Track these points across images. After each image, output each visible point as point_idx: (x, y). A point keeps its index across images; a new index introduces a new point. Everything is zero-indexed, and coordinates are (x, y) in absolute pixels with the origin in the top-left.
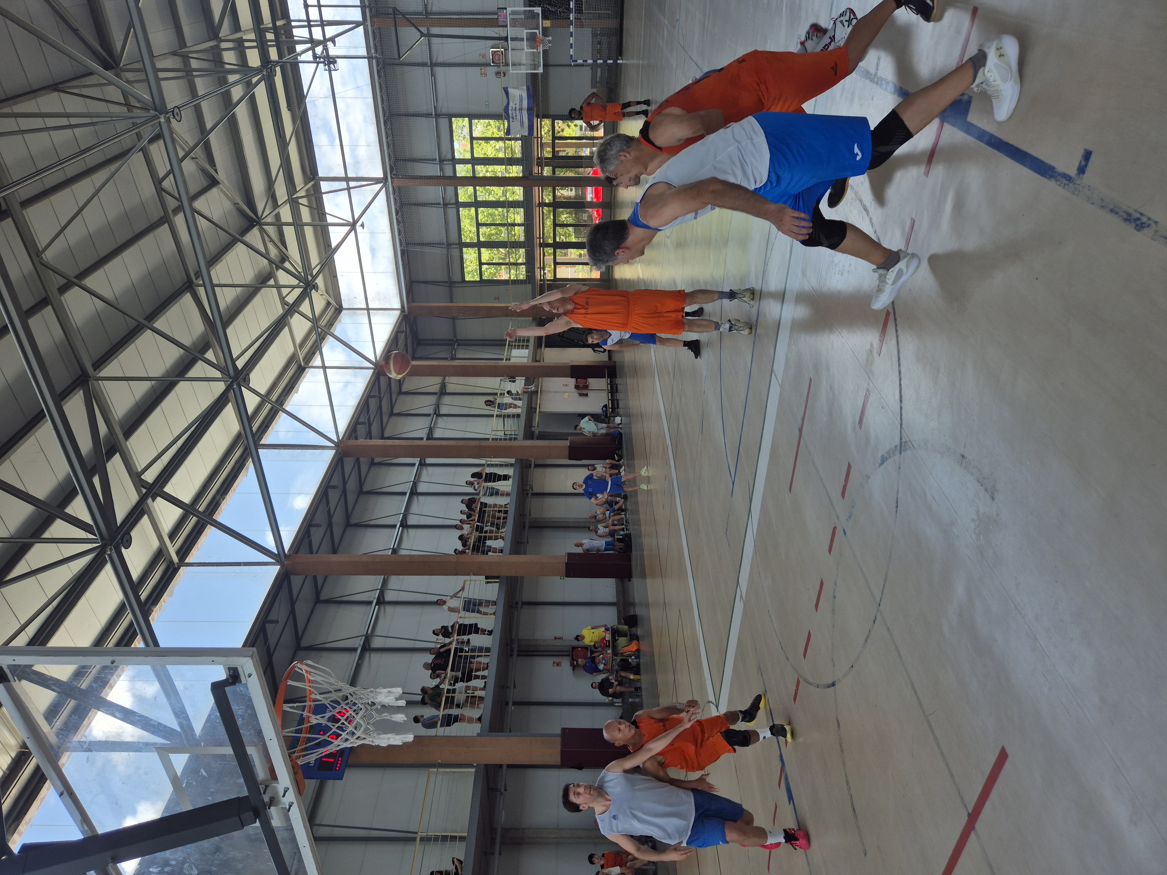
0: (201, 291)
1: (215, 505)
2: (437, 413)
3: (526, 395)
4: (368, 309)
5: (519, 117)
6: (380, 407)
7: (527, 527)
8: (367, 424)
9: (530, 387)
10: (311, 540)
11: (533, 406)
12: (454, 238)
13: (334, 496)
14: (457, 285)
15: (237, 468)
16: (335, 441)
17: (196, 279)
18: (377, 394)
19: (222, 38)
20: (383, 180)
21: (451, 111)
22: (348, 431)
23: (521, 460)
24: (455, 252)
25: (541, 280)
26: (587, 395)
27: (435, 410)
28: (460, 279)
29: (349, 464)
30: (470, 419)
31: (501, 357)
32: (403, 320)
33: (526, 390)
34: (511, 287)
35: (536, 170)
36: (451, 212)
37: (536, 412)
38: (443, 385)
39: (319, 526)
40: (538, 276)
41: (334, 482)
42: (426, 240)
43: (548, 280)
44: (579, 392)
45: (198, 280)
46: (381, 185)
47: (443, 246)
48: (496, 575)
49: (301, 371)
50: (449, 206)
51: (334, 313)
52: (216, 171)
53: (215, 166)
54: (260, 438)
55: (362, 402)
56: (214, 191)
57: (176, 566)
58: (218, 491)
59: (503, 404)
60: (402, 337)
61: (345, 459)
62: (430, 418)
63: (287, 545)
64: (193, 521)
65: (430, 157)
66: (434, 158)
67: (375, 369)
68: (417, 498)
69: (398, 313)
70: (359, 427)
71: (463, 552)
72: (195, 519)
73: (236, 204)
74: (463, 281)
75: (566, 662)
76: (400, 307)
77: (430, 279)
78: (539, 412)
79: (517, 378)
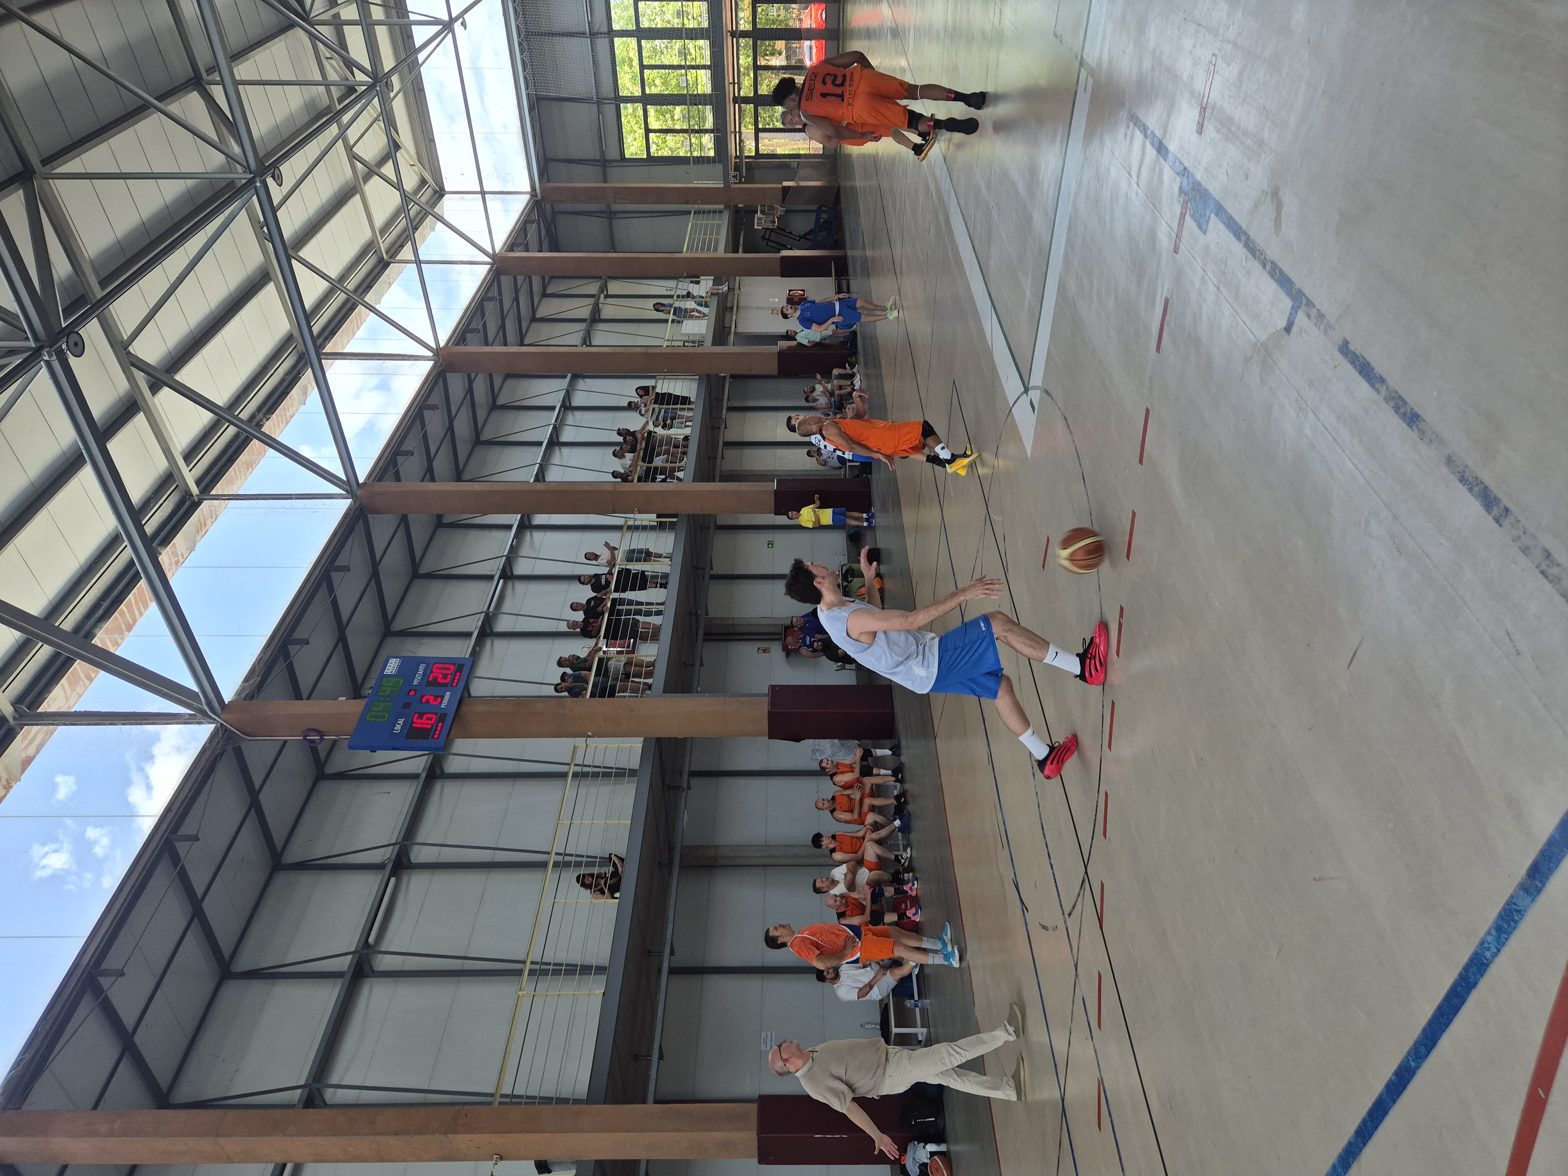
0: (217, 90)
3: (715, 298)
4: (483, 193)
8: (482, 332)
9: (720, 287)
10: (398, 471)
12: (607, 89)
13: (434, 429)
14: (613, 164)
16: (433, 348)
17: (210, 75)
18: (495, 297)
23: (708, 375)
24: (609, 111)
25: (736, 157)
28: (617, 156)
29: (455, 381)
32: (533, 208)
33: (715, 291)
34: (692, 167)
36: (602, 47)
37: (731, 332)
39: (412, 456)
40: (732, 150)
41: (431, 401)
42: (566, 93)
43: (747, 157)
47: (592, 102)
48: (672, 513)
49: (382, 265)
50: (599, 37)
51: (432, 197)
54: (324, 345)
55: (473, 304)
57: (196, 500)
58: (259, 409)
59: (681, 311)
60: (532, 229)
61: (447, 378)
67: (492, 265)
69: (526, 198)
70: (470, 336)
74: (623, 157)
75: (776, 649)
76: (530, 190)
77: (574, 155)
78: (736, 333)
79: (701, 277)
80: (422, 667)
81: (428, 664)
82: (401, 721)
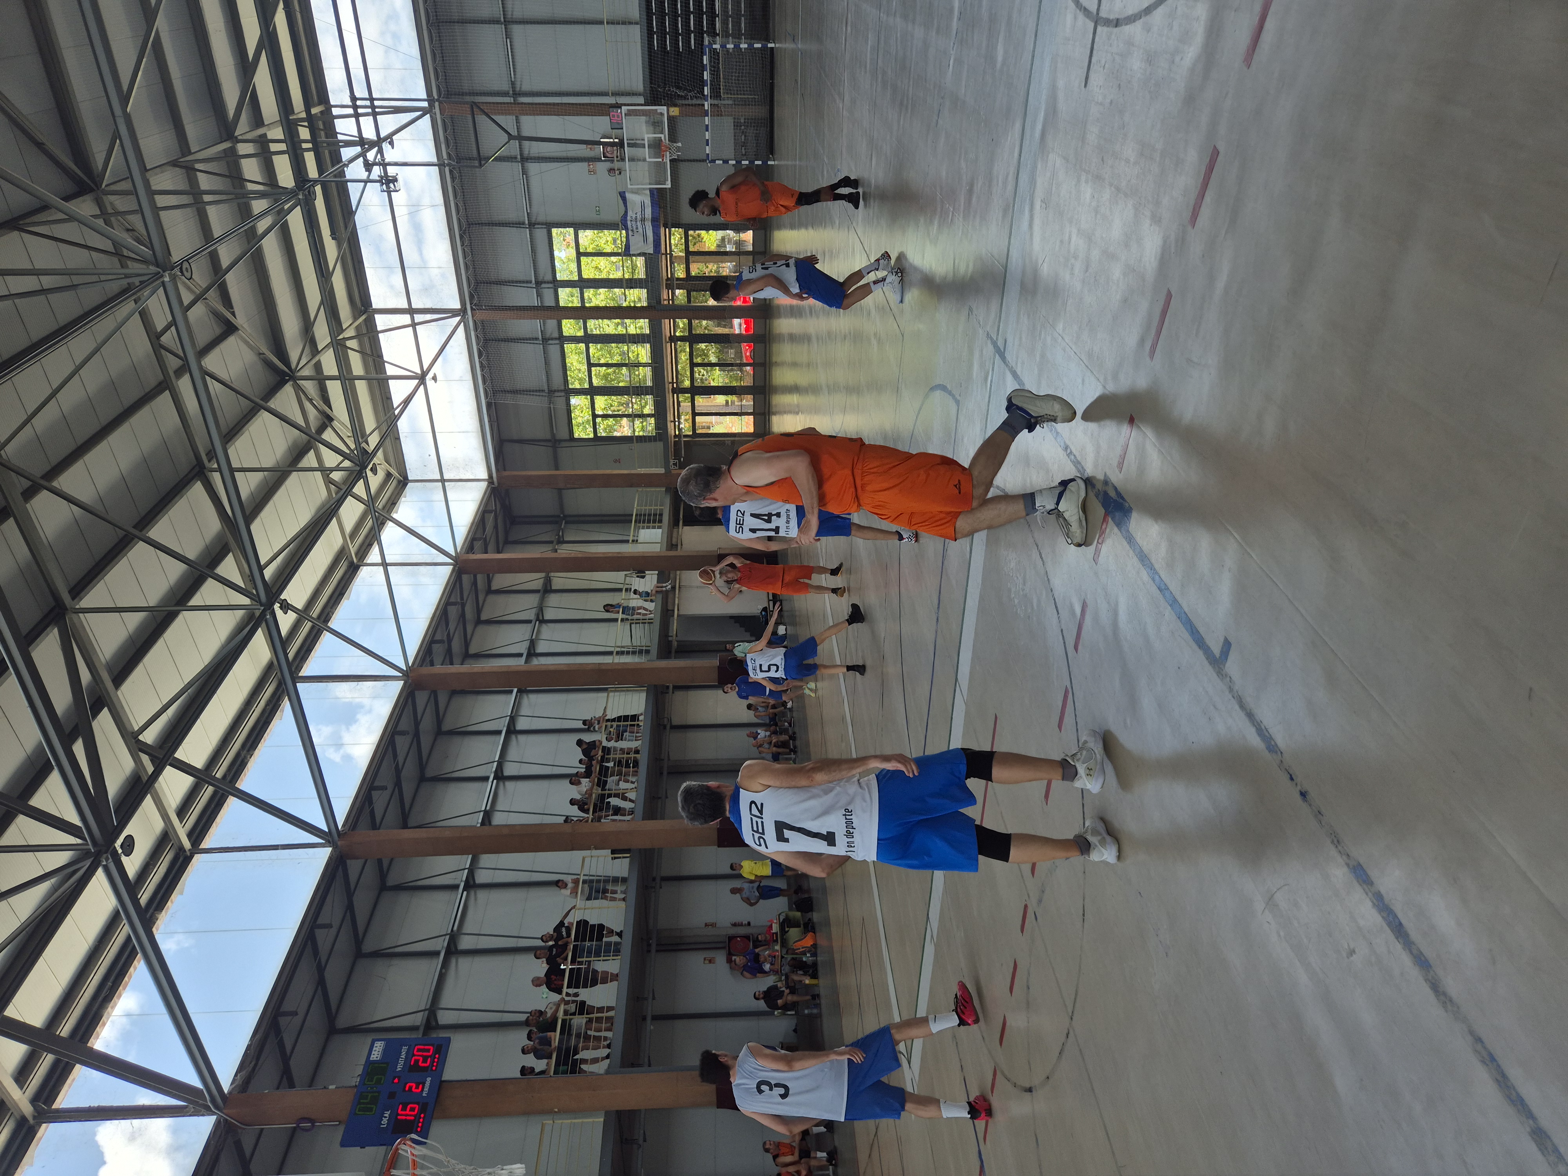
0: (216, 477)
1: (240, 765)
2: (541, 618)
3: (660, 596)
4: (443, 481)
5: (640, 230)
6: (463, 615)
7: (665, 773)
8: (446, 642)
9: (664, 585)
10: (373, 809)
11: (670, 608)
12: (557, 382)
13: (402, 743)
14: (564, 444)
15: (268, 711)
16: (403, 670)
17: (209, 461)
18: (459, 599)
19: (240, 138)
20: (462, 312)
21: (551, 219)
22: (421, 653)
23: (655, 686)
24: (560, 402)
25: (675, 436)
27: (538, 615)
28: (567, 437)
29: (422, 698)
30: (585, 625)
31: (625, 538)
32: (490, 496)
33: (659, 589)
34: (636, 445)
35: (665, 294)
36: (554, 350)
37: (673, 616)
38: (548, 581)
39: (384, 788)
40: (671, 430)
41: (402, 726)
42: (520, 386)
43: (685, 436)
45: (212, 462)
46: (458, 318)
47: (544, 394)
48: (626, 847)
49: (353, 569)
50: (550, 342)
51: (397, 487)
52: (233, 314)
53: (232, 307)
54: (299, 668)
55: (438, 612)
56: (232, 340)
57: (188, 854)
58: (243, 746)
59: (629, 608)
60: (490, 518)
61: (417, 693)
62: (531, 625)
63: (340, 819)
64: (208, 791)
65: (521, 278)
66: (528, 279)
67: (455, 566)
68: (517, 738)
69: (484, 485)
70: (435, 647)
72: (211, 789)
73: (260, 354)
74: (572, 438)
75: (721, 958)
76: (487, 477)
77: (527, 435)
78: (678, 615)
79: (647, 572)
80: (404, 1050)
81: (410, 1046)
82: (387, 1114)
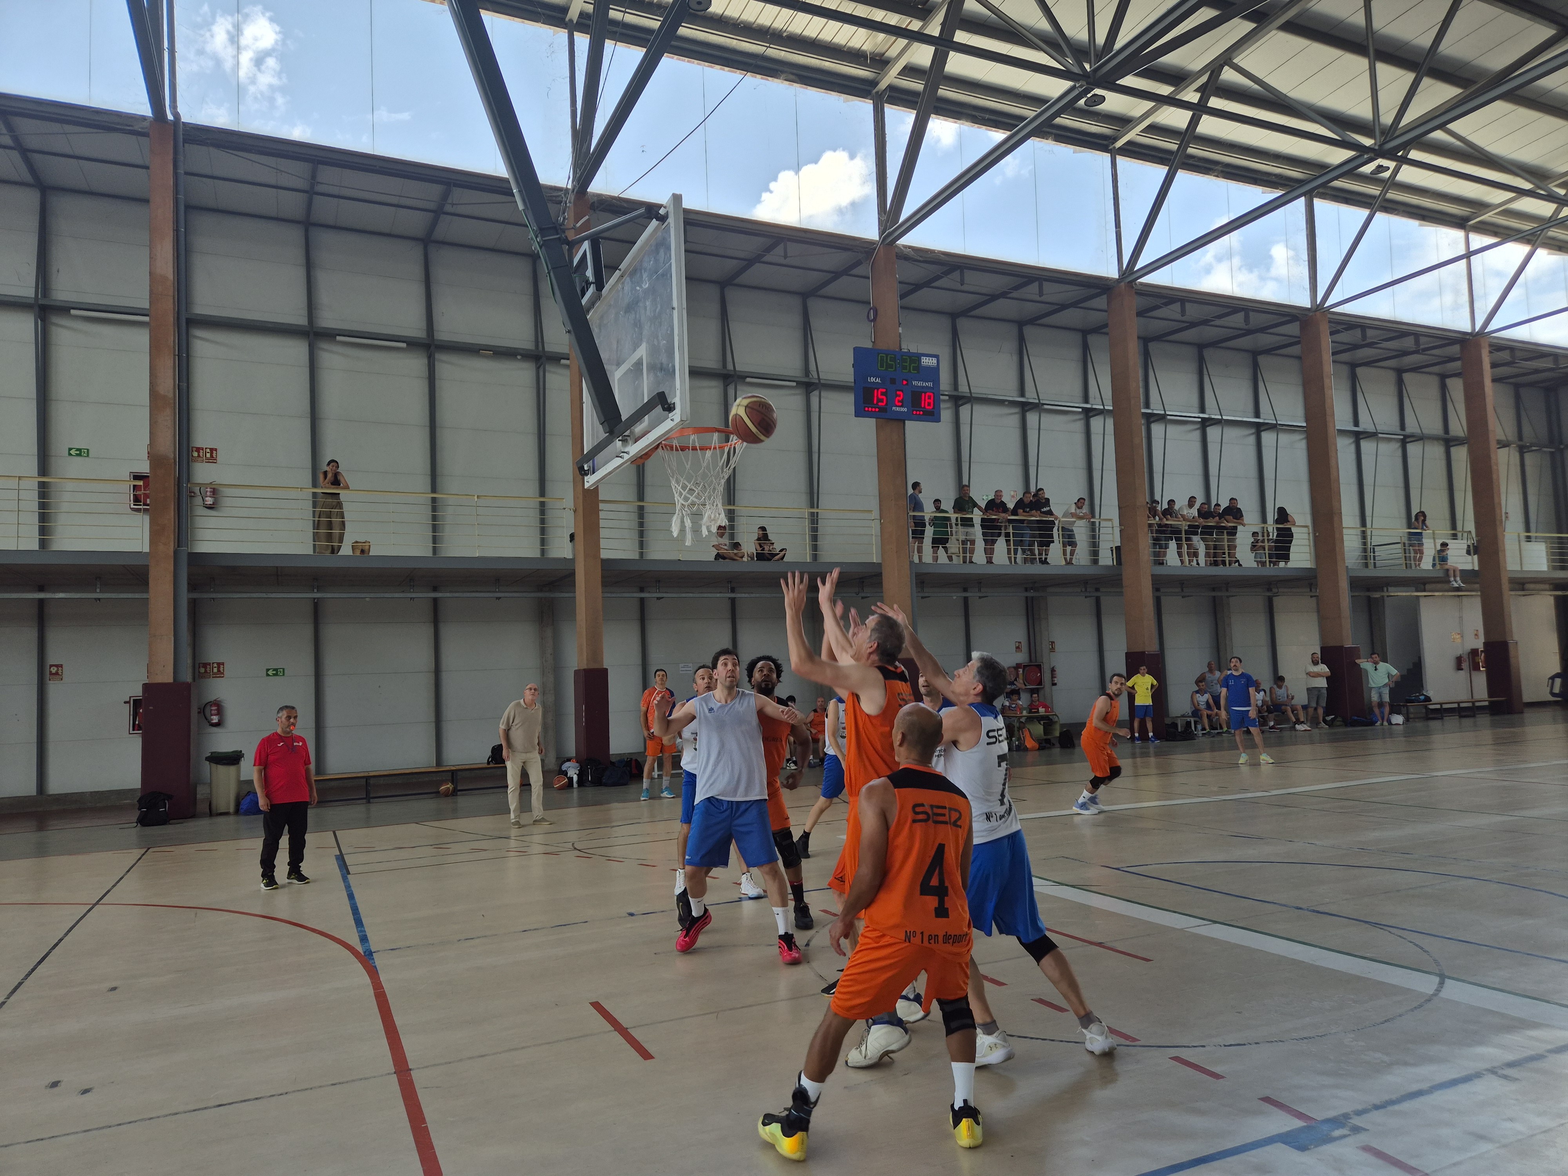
1: (1206, 168)
2: (1408, 440)
3: (1441, 574)
6: (1405, 353)
7: (1213, 594)
8: (1364, 343)
10: (1161, 307)
11: (1428, 587)
13: (1237, 320)
16: (1324, 304)
18: (1422, 347)
22: (1348, 318)
26: (1459, 668)
27: (1412, 436)
29: (1293, 329)
31: (1533, 526)
33: (1451, 573)
37: (1417, 591)
38: (1459, 441)
39: (1183, 312)
41: (1255, 317)
44: (1465, 657)
48: (1123, 560)
49: (1460, 223)
54: (1323, 196)
55: (1404, 327)
57: (1111, 147)
58: (1228, 165)
59: (1421, 540)
60: (1548, 363)
61: (1298, 323)
62: (1397, 430)
63: (1149, 279)
64: (1172, 146)
67: (1472, 334)
68: (1252, 434)
70: (1358, 333)
71: (1153, 512)
72: (1175, 147)
75: (1020, 658)
78: (1418, 597)
82: (878, 380)
